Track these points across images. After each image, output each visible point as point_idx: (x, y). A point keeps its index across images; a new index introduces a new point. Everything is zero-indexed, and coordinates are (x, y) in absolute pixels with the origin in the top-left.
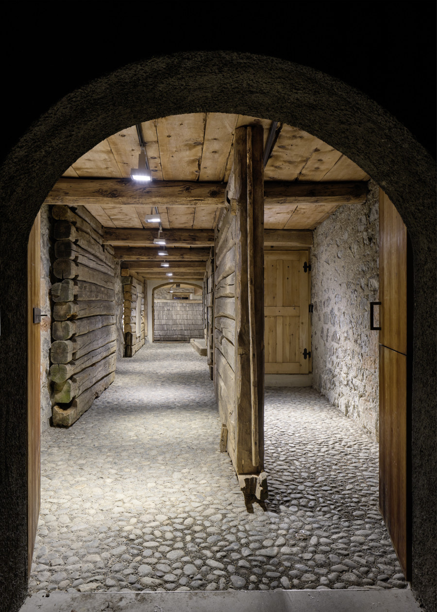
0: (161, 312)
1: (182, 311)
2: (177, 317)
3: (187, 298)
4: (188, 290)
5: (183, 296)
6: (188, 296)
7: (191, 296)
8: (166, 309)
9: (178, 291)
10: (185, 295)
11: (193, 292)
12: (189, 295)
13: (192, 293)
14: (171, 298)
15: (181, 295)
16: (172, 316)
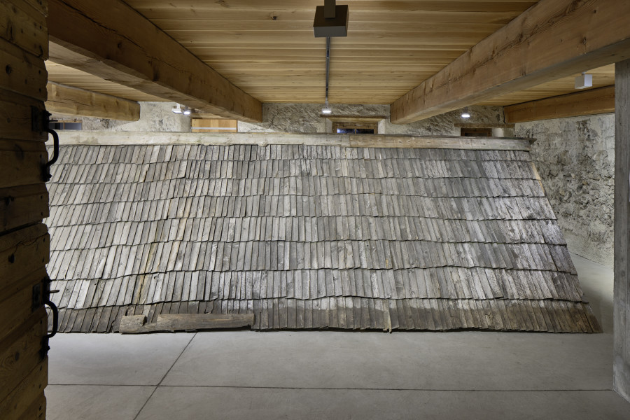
0: (277, 181)
1: (360, 179)
2: (336, 205)
3: (369, 131)
4: (374, 109)
5: (359, 126)
6: (372, 127)
7: (382, 127)
8: (294, 171)
9: (346, 113)
10: (364, 123)
11: (387, 114)
12: (376, 124)
13: (383, 117)
14: (329, 130)
15: (354, 124)
16: (318, 198)
